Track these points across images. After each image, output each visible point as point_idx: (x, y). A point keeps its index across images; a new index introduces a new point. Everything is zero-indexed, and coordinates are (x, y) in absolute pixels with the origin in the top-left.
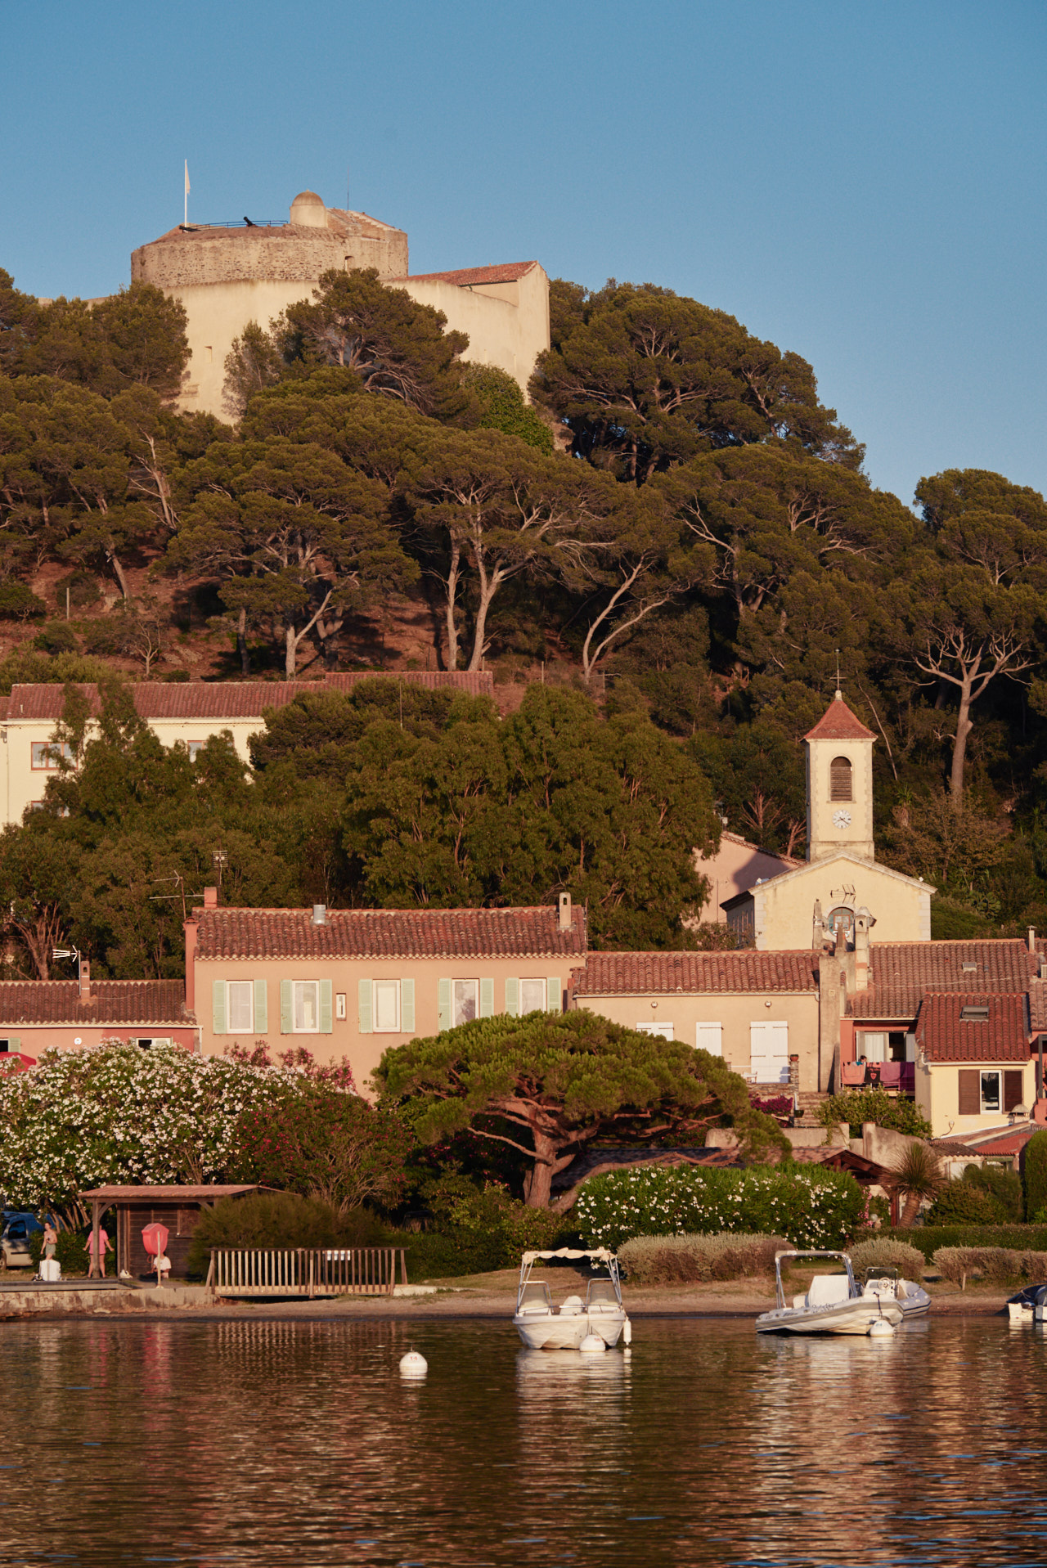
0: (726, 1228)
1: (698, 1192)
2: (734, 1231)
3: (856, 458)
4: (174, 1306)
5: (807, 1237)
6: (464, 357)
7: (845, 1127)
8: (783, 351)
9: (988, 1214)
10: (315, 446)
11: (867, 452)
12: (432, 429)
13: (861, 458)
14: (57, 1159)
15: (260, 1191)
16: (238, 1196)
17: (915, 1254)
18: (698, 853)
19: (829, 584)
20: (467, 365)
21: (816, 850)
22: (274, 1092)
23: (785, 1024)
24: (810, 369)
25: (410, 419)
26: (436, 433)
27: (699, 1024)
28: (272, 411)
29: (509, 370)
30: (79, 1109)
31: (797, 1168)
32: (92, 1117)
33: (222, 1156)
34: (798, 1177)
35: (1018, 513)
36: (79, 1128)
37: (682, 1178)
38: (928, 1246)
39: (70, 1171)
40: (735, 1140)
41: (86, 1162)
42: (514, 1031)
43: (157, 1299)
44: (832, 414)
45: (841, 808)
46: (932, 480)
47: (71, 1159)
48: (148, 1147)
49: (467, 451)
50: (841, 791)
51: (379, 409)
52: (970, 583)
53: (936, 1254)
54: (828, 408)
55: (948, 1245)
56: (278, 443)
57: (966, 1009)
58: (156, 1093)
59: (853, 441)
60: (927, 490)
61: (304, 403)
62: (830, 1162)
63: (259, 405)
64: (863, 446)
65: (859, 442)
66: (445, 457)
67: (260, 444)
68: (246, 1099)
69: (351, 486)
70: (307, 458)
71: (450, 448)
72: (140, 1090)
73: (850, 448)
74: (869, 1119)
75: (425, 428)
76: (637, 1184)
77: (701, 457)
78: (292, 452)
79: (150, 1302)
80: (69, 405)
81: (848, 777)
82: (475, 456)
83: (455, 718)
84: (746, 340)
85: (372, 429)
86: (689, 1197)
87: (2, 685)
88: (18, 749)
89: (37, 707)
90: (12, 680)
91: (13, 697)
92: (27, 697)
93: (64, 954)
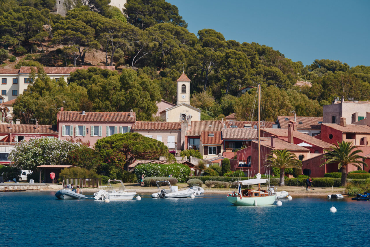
0: (164, 176)
1: (159, 169)
2: (165, 176)
3: (186, 26)
4: (56, 189)
5: (180, 178)
6: (109, 4)
7: (186, 157)
8: (172, 5)
9: (215, 174)
10: (81, 21)
12: (103, 18)
13: (187, 26)
14: (33, 160)
15: (73, 167)
16: (68, 168)
17: (201, 182)
18: (157, 102)
19: (181, 51)
20: (110, 6)
21: (179, 102)
22: (75, 147)
23: (174, 136)
24: (177, 8)
25: (99, 16)
26: (103, 19)
27: (158, 136)
28: (72, 14)
29: (118, 7)
30: (37, 150)
31: (178, 164)
32: (40, 151)
33: (65, 160)
34: (178, 166)
35: (217, 37)
36: (37, 153)
37: (155, 166)
38: (204, 180)
39: (35, 162)
40: (165, 159)
41: (39, 160)
42: (123, 136)
44: (181, 18)
45: (184, 95)
46: (201, 31)
47: (35, 160)
48: (51, 158)
49: (110, 23)
50: (184, 91)
51: (93, 14)
52: (208, 51)
53: (205, 182)
54: (181, 16)
55: (208, 180)
56: (73, 20)
57: (210, 134)
58: (53, 147)
59: (185, 23)
60: (200, 33)
61: (79, 13)
62: (184, 163)
63: (70, 13)
64: (187, 24)
65: (187, 23)
66: (106, 24)
67: (70, 20)
68: (70, 149)
69: (88, 29)
70: (79, 23)
71: (107, 22)
72: (49, 146)
73: (185, 24)
74: (191, 155)
75: (102, 18)
76: (147, 167)
77: (156, 25)
78: (76, 22)
79: (51, 188)
80: (32, 12)
81: (185, 88)
82: (112, 24)
83: (110, 75)
84: (165, 2)
85: (92, 18)
86: (157, 169)
87: (18, 67)
88: (22, 79)
89: (25, 71)
90: (20, 66)
91: (21, 69)
92: (23, 69)
93: (32, 119)
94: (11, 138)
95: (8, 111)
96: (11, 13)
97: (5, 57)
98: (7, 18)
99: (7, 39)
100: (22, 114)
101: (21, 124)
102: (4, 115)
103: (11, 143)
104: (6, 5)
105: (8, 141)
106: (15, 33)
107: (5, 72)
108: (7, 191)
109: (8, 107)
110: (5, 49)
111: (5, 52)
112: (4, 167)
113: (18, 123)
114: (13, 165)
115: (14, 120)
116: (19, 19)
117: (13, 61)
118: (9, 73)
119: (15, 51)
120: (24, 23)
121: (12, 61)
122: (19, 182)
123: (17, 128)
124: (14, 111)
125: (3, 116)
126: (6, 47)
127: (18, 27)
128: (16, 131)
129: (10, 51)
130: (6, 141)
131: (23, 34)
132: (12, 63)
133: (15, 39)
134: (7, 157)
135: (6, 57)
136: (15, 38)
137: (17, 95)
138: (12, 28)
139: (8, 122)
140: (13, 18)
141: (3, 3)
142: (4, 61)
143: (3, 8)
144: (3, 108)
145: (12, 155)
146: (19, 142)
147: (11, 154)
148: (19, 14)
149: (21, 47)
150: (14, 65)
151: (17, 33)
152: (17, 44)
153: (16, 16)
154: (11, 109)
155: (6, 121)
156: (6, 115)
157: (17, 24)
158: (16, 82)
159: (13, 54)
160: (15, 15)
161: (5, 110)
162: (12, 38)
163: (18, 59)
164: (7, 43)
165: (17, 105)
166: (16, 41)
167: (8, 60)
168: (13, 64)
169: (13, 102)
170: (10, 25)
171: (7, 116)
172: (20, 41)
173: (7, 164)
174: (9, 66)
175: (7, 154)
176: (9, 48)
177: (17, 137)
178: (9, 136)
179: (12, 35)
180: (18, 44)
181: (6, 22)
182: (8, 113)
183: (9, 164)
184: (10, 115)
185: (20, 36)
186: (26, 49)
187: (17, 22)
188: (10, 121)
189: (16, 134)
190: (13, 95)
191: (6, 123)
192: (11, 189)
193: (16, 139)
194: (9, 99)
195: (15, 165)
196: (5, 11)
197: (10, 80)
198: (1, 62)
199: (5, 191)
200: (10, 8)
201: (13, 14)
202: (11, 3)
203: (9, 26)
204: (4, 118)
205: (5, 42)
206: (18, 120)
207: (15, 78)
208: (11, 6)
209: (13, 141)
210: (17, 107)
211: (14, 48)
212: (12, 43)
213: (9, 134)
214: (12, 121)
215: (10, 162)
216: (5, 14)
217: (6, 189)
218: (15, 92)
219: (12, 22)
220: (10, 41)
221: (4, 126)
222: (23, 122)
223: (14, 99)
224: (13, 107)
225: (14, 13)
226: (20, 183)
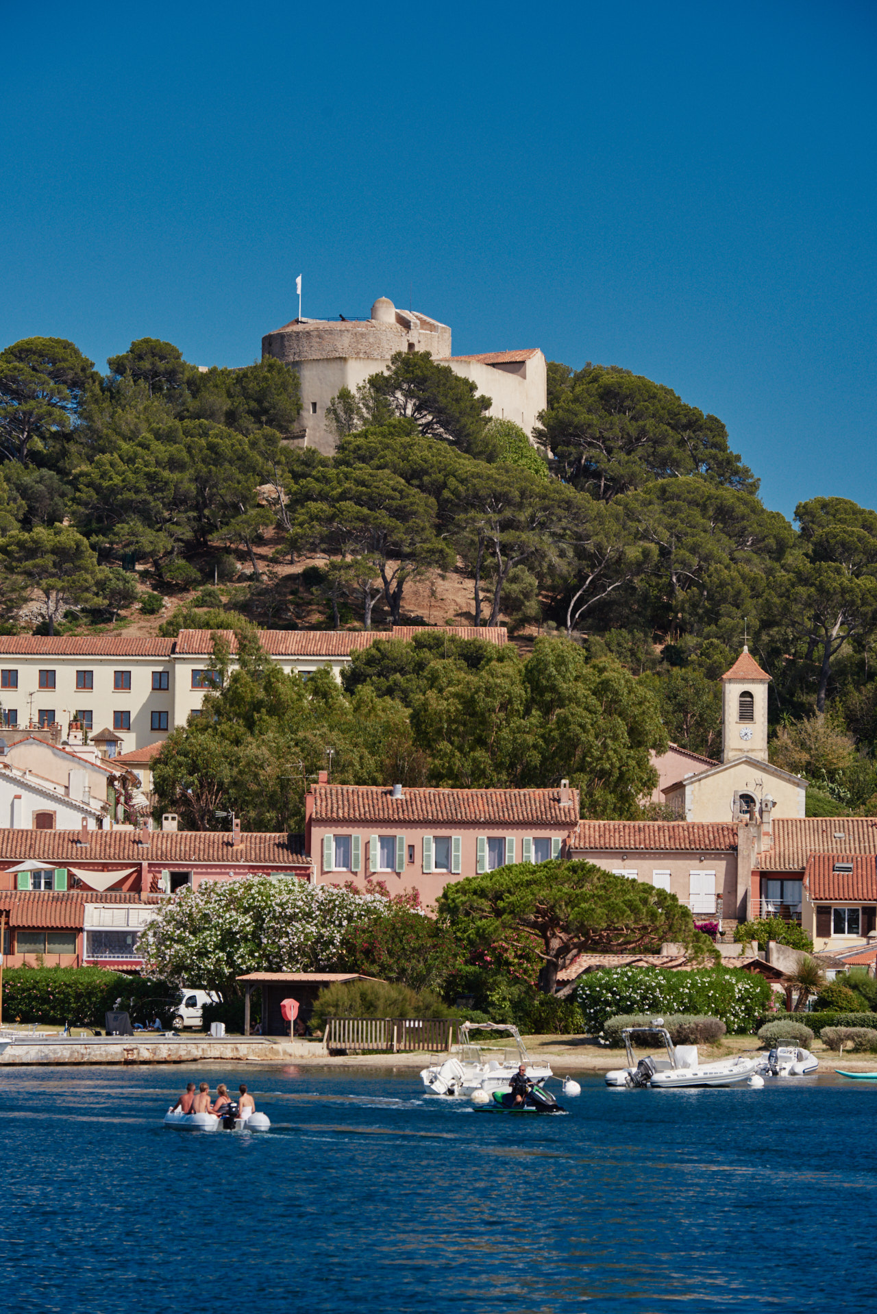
0: (678, 1011)
1: (659, 986)
2: (683, 1012)
3: (753, 488)
4: (302, 1057)
5: (732, 1018)
6: (487, 413)
7: (755, 944)
8: (705, 414)
9: (856, 1006)
10: (387, 471)
11: (762, 484)
12: (467, 462)
13: (757, 488)
14: (221, 954)
15: (360, 979)
16: (346, 983)
17: (807, 1030)
18: (653, 752)
19: (735, 574)
20: (490, 419)
21: (729, 754)
22: (368, 911)
23: (713, 872)
24: (723, 426)
25: (452, 454)
26: (467, 465)
27: (655, 871)
28: (359, 448)
29: (518, 422)
30: (237, 922)
31: (727, 970)
32: (244, 926)
33: (334, 954)
34: (727, 977)
35: (863, 527)
36: (237, 933)
37: (648, 976)
38: (816, 1026)
39: (230, 963)
40: (683, 951)
41: (242, 957)
42: (534, 872)
43: (290, 1051)
44: (738, 458)
45: (746, 727)
46: (806, 504)
47: (230, 955)
48: (283, 947)
49: (489, 477)
50: (746, 713)
51: (430, 447)
52: (832, 575)
53: (822, 1031)
54: (735, 453)
55: (830, 1025)
56: (361, 469)
57: (837, 865)
58: (289, 911)
59: (752, 477)
60: (802, 513)
61: (381, 443)
62: (748, 966)
63: (350, 443)
64: (759, 479)
65: (756, 477)
66: (475, 481)
67: (349, 469)
68: (350, 918)
69: (411, 499)
70: (381, 480)
71: (479, 476)
72: (278, 909)
73: (750, 481)
74: (771, 938)
75: (462, 461)
76: (617, 979)
77: (650, 484)
78: (371, 475)
79: (285, 1053)
80: (219, 440)
81: (751, 704)
82: (496, 481)
83: (490, 660)
84: (679, 406)
85: (426, 461)
86: (653, 989)
87: (169, 630)
88: (183, 674)
89: (196, 646)
90: (179, 627)
91: (179, 640)
92: (189, 639)
93: (222, 814)
94: (147, 878)
95: (137, 784)
96: (145, 446)
97: (125, 598)
98: (131, 460)
99: (133, 533)
100: (184, 795)
101: (180, 829)
102: (122, 799)
103: (145, 895)
104: (130, 416)
105: (137, 887)
106: (158, 512)
107: (127, 649)
108: (133, 1062)
109: (136, 772)
110: (124, 568)
111: (126, 581)
112: (120, 979)
113: (171, 825)
114: (153, 972)
115: (158, 815)
116: (174, 464)
117: (152, 612)
118: (140, 654)
119: (160, 576)
120: (191, 480)
121: (150, 609)
122: (177, 1031)
123: (166, 846)
124: (155, 783)
125: (117, 802)
126: (129, 561)
127: (169, 494)
128: (164, 855)
129: (144, 575)
130: (130, 890)
131: (189, 519)
132: (148, 617)
133: (160, 533)
134: (134, 943)
135: (127, 597)
136: (160, 530)
137: (167, 729)
138: (150, 498)
139: (136, 824)
140: (152, 460)
141: (120, 411)
142: (122, 612)
143: (120, 427)
144: (118, 774)
145: (151, 940)
146: (173, 891)
147: (144, 934)
148: (173, 449)
149: (181, 562)
150: (157, 624)
151: (166, 514)
152: (168, 553)
153: (164, 457)
154: (146, 778)
155: (129, 818)
156: (129, 798)
157: (166, 483)
158: (162, 683)
159: (154, 588)
160: (162, 450)
161: (124, 780)
162: (148, 530)
163: (170, 605)
164: (132, 548)
165: (166, 764)
166: (163, 542)
167: (137, 606)
168: (156, 622)
169: (155, 754)
170: (143, 486)
171: (134, 801)
172: (178, 540)
173: (134, 967)
174: (141, 628)
175: (134, 934)
176: (139, 567)
177: (166, 873)
178: (139, 872)
179: (151, 520)
180: (171, 552)
181: (130, 475)
182: (135, 792)
183: (138, 968)
184: (141, 800)
185: (177, 524)
186: (201, 570)
187: (166, 474)
188: (141, 820)
189: (165, 866)
190: (152, 729)
191: (129, 828)
192: (146, 1055)
193: (165, 883)
194: (140, 744)
195: (161, 972)
196: (125, 438)
197: (142, 677)
198: (112, 614)
199: (128, 1063)
200: (143, 426)
201: (153, 447)
202: (146, 409)
203: (138, 491)
204: (121, 809)
205: (127, 545)
206: (170, 816)
207: (160, 669)
208: (148, 420)
209: (154, 888)
210: (168, 770)
211: (156, 564)
212: (149, 549)
213: (141, 864)
214: (151, 821)
215: (143, 963)
216: (125, 446)
217: (130, 1057)
218: (159, 720)
219: (149, 476)
220: (142, 539)
221: (121, 837)
222: (189, 823)
223: (157, 744)
224: (152, 769)
225: (157, 446)
226: (184, 1035)
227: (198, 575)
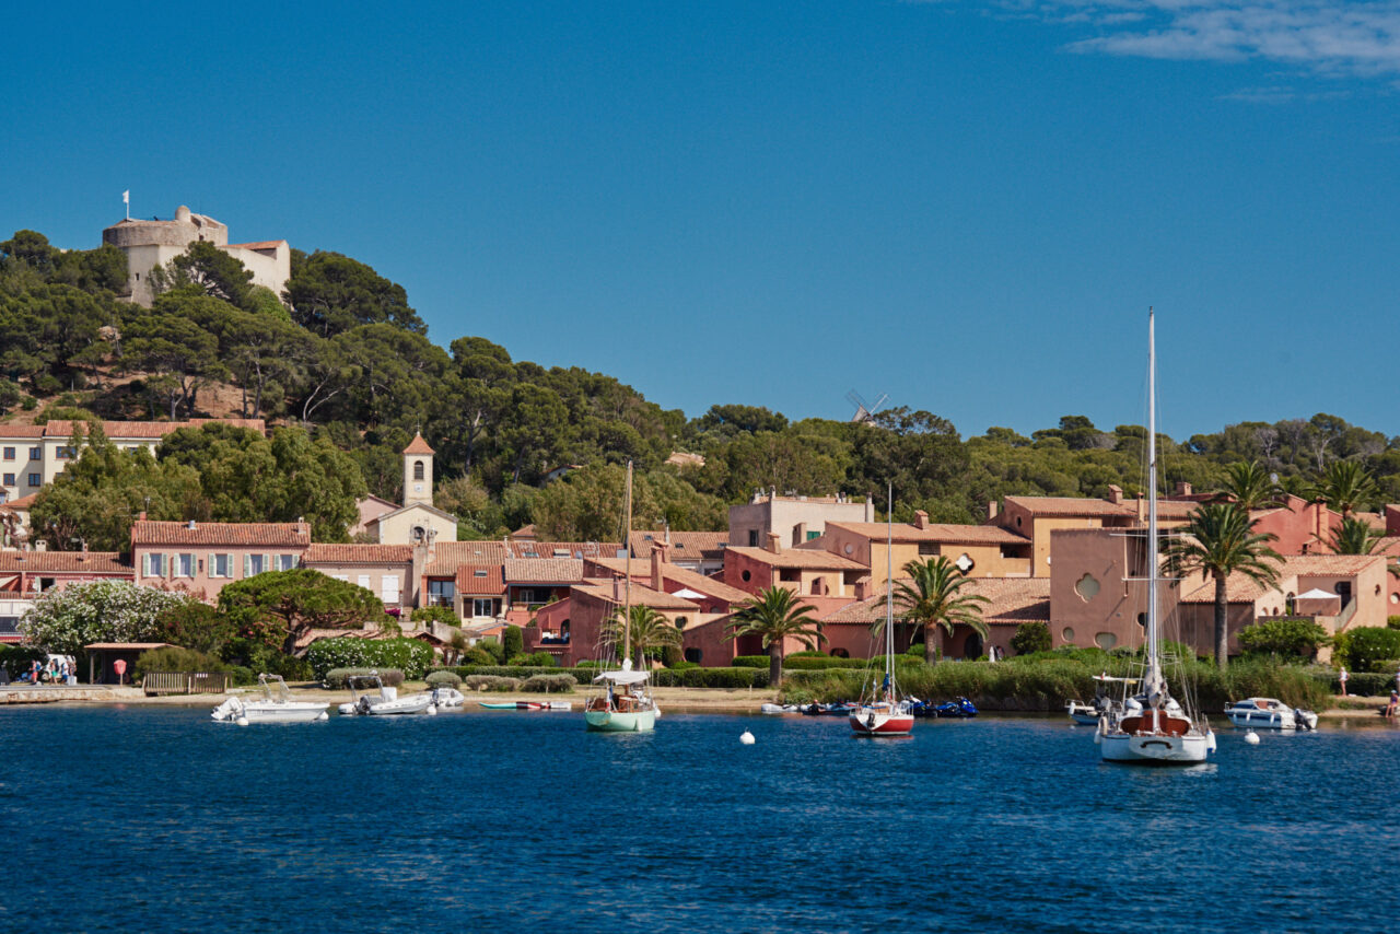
0: (374, 665)
1: (362, 649)
2: (377, 666)
3: (424, 331)
4: (128, 698)
5: (409, 670)
6: (251, 282)
7: (424, 622)
8: (393, 283)
9: (488, 661)
10: (186, 319)
11: (430, 328)
12: (238, 313)
13: (426, 331)
14: (74, 631)
15: (167, 647)
16: (157, 649)
17: (457, 678)
18: (358, 499)
19: (412, 385)
20: (253, 285)
21: (408, 501)
22: (173, 601)
23: (397, 576)
24: (404, 291)
25: (228, 308)
26: (238, 315)
28: (167, 303)
29: (272, 288)
30: (85, 609)
31: (405, 640)
32: (90, 612)
33: (149, 630)
34: (406, 644)
35: (495, 356)
36: (85, 617)
37: (355, 643)
38: (463, 675)
39: (81, 636)
40: (377, 627)
41: (88, 633)
42: (281, 577)
43: (120, 694)
44: (414, 311)
45: (419, 484)
46: (457, 342)
47: (81, 632)
48: (116, 626)
49: (253, 323)
50: (419, 475)
51: (214, 303)
52: (474, 386)
53: (467, 678)
55: (472, 674)
56: (168, 317)
57: (477, 572)
58: (120, 602)
59: (423, 324)
60: (455, 346)
61: (182, 300)
62: (419, 637)
63: (161, 300)
64: (427, 326)
65: (425, 324)
66: (244, 325)
67: (161, 317)
68: (160, 606)
69: (202, 337)
70: (182, 324)
71: (246, 322)
72: (113, 601)
73: (422, 326)
74: (434, 618)
75: (235, 312)
76: (335, 645)
77: (357, 328)
78: (175, 321)
79: (117, 695)
80: (73, 297)
81: (422, 469)
82: (257, 325)
84: (376, 277)
85: (211, 312)
86: (358, 652)
87: (41, 421)
88: (50, 449)
89: (59, 431)
90: (47, 418)
91: (48, 427)
92: (54, 427)
93: (76, 540)
94: (25, 582)
95: (19, 520)
96: (25, 301)
97: (11, 400)
98: (15, 310)
99: (17, 358)
100: (50, 528)
101: (48, 550)
102: (9, 531)
103: (23, 593)
104: (15, 281)
105: (18, 588)
106: (34, 344)
107: (12, 433)
108: (14, 703)
109: (18, 513)
110: (10, 380)
111: (12, 389)
112: (7, 649)
113: (41, 547)
114: (29, 644)
115: (32, 541)
116: (44, 313)
117: (30, 409)
118: (21, 437)
119: (35, 385)
120: (55, 323)
121: (28, 407)
122: (43, 681)
123: (38, 561)
124: (31, 520)
125: (6, 533)
126: (14, 376)
127: (41, 332)
128: (36, 567)
129: (24, 385)
130: (14, 589)
131: (54, 349)
132: (27, 412)
133: (35, 358)
134: (16, 623)
135: (13, 399)
136: (34, 355)
137: (39, 485)
138: (28, 335)
139: (18, 547)
140: (29, 309)
141: (7, 277)
142: (9, 409)
143: (7, 288)
144: (6, 514)
145: (28, 622)
146: (43, 590)
147: (23, 618)
148: (43, 303)
149: (48, 376)
150: (33, 417)
151: (39, 345)
152: (40, 371)
153: (37, 308)
154: (25, 517)
155: (13, 543)
156: (13, 530)
157: (39, 325)
158: (36, 455)
159: (31, 393)
160: (36, 303)
161: (10, 519)
162: (27, 356)
163: (42, 405)
164: (16, 367)
165: (38, 507)
166: (37, 364)
167: (19, 405)
168: (32, 415)
169: (31, 502)
170: (23, 326)
171: (17, 532)
172: (47, 362)
173: (16, 641)
174: (22, 420)
175: (16, 619)
176: (21, 380)
177: (38, 579)
178: (20, 578)
179: (29, 349)
180: (42, 370)
181: (14, 320)
182: (17, 526)
183: (19, 641)
184: (22, 531)
185: (46, 351)
186: (62, 382)
187: (39, 319)
188: (22, 544)
189: (37, 574)
190: (30, 485)
191: (14, 550)
192: (23, 698)
193: (37, 585)
194: (22, 495)
195: (34, 643)
196: (10, 295)
197: (23, 452)
198: (3, 410)
199: (10, 703)
200: (23, 288)
201: (30, 301)
202: (25, 276)
203: (20, 330)
204: (8, 537)
205: (12, 366)
206: (41, 541)
207: (35, 446)
208: (26, 284)
209: (30, 588)
210: (40, 512)
211: (32, 377)
212: (27, 367)
213: (20, 574)
214: (28, 546)
215: (23, 638)
216: (11, 300)
217: (13, 699)
218: (34, 479)
219: (28, 321)
220: (23, 362)
221: (8, 555)
222: (54, 546)
223: (33, 495)
224: (29, 511)
225: (32, 300)
226: (46, 684)
227: (61, 386)
